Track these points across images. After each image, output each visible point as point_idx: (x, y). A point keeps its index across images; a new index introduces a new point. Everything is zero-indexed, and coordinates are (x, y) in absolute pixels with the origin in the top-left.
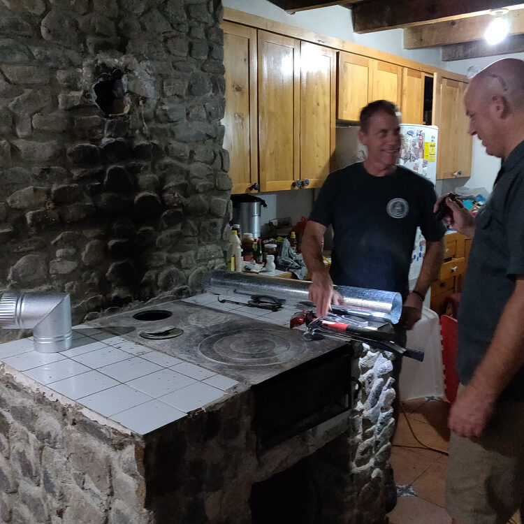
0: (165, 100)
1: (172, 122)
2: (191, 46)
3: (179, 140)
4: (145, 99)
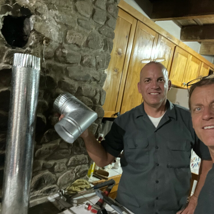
0: (65, 45)
1: (69, 63)
2: (94, 12)
3: (71, 78)
4: (48, 40)
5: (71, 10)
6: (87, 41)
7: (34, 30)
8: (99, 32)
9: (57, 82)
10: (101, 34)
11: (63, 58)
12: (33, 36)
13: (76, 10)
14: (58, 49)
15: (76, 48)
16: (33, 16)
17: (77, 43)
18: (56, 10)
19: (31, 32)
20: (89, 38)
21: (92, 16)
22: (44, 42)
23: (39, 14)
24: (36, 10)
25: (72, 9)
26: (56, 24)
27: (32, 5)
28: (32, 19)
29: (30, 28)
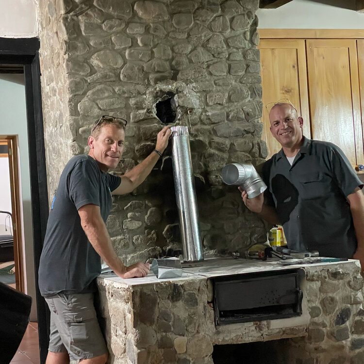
0: (208, 109)
1: (214, 123)
2: (230, 67)
3: (220, 137)
4: (192, 109)
5: (206, 77)
6: (229, 97)
7: (179, 106)
8: (241, 83)
9: (207, 143)
10: (244, 83)
11: (208, 120)
12: (179, 110)
13: (211, 74)
14: (202, 114)
15: (219, 107)
16: (176, 95)
17: (219, 102)
18: (193, 82)
19: (177, 108)
20: (231, 93)
21: (229, 72)
22: (188, 112)
23: (180, 92)
24: (177, 90)
25: (207, 75)
26: (195, 94)
27: (174, 87)
28: (176, 98)
29: (176, 105)
